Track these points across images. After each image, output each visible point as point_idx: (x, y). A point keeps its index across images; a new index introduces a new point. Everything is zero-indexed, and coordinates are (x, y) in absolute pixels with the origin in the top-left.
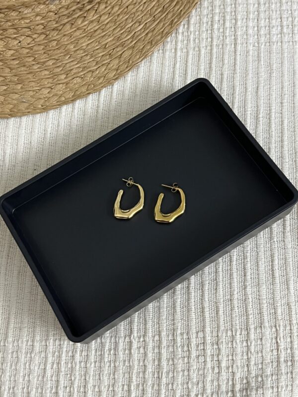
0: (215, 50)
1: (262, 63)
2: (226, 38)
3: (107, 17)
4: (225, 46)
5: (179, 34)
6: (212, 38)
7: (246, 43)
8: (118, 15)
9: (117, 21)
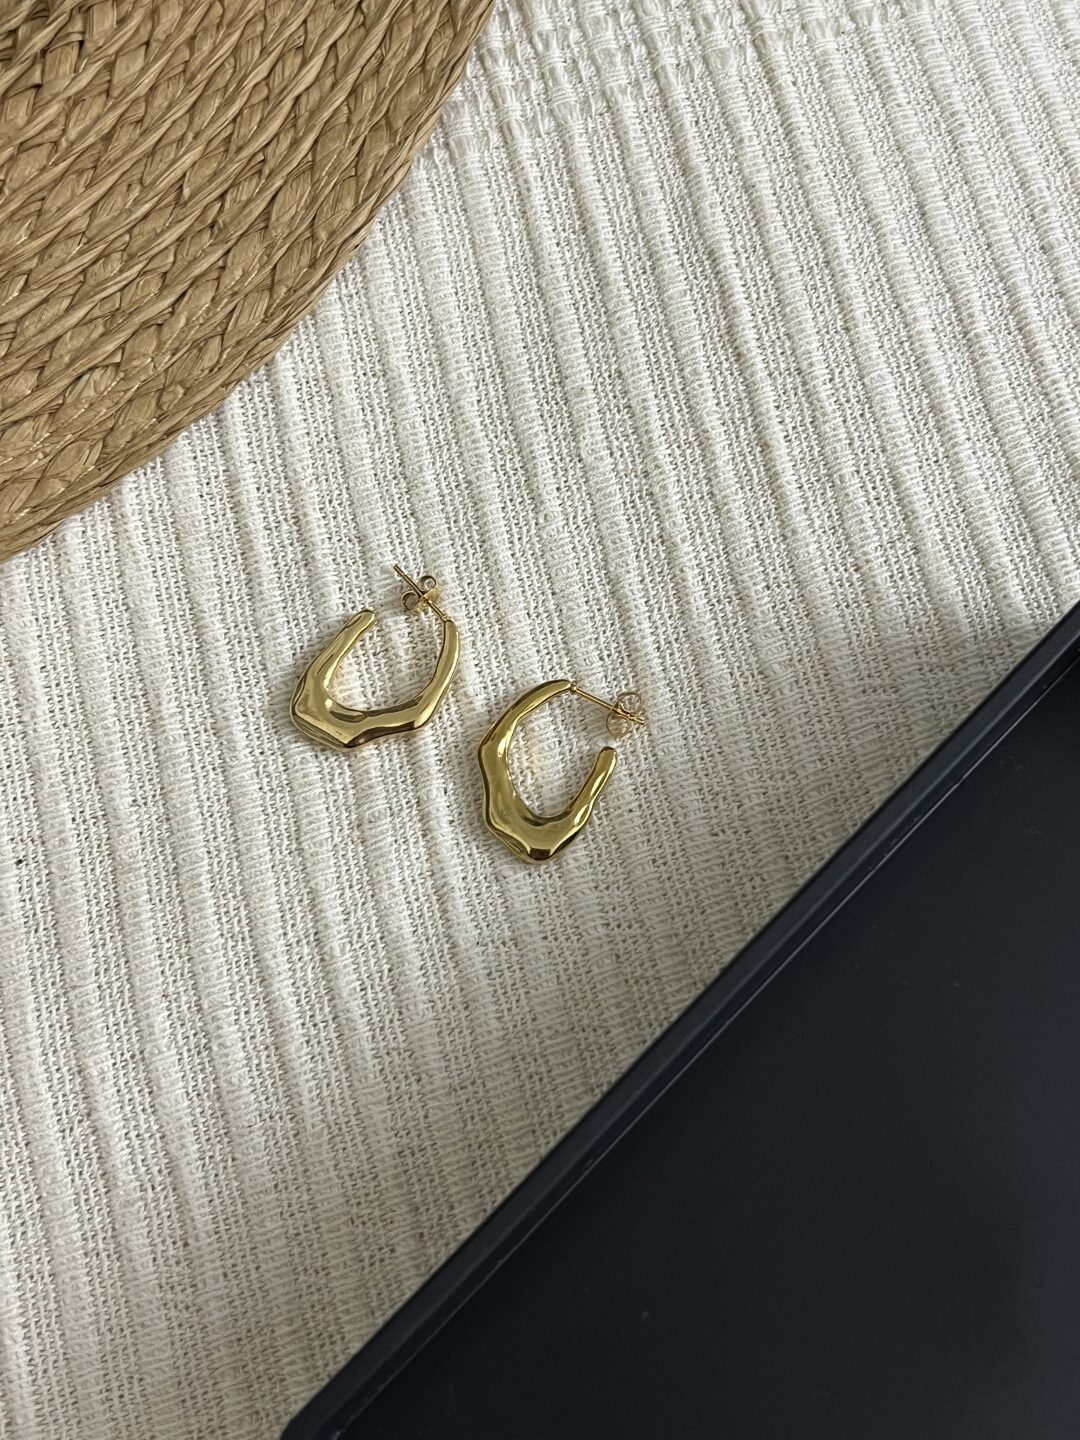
0: (678, 92)
1: (902, 98)
2: (710, 27)
3: (139, 63)
4: (716, 63)
5: (495, 61)
6: (647, 41)
7: (804, 27)
8: (191, 42)
9: (193, 68)
